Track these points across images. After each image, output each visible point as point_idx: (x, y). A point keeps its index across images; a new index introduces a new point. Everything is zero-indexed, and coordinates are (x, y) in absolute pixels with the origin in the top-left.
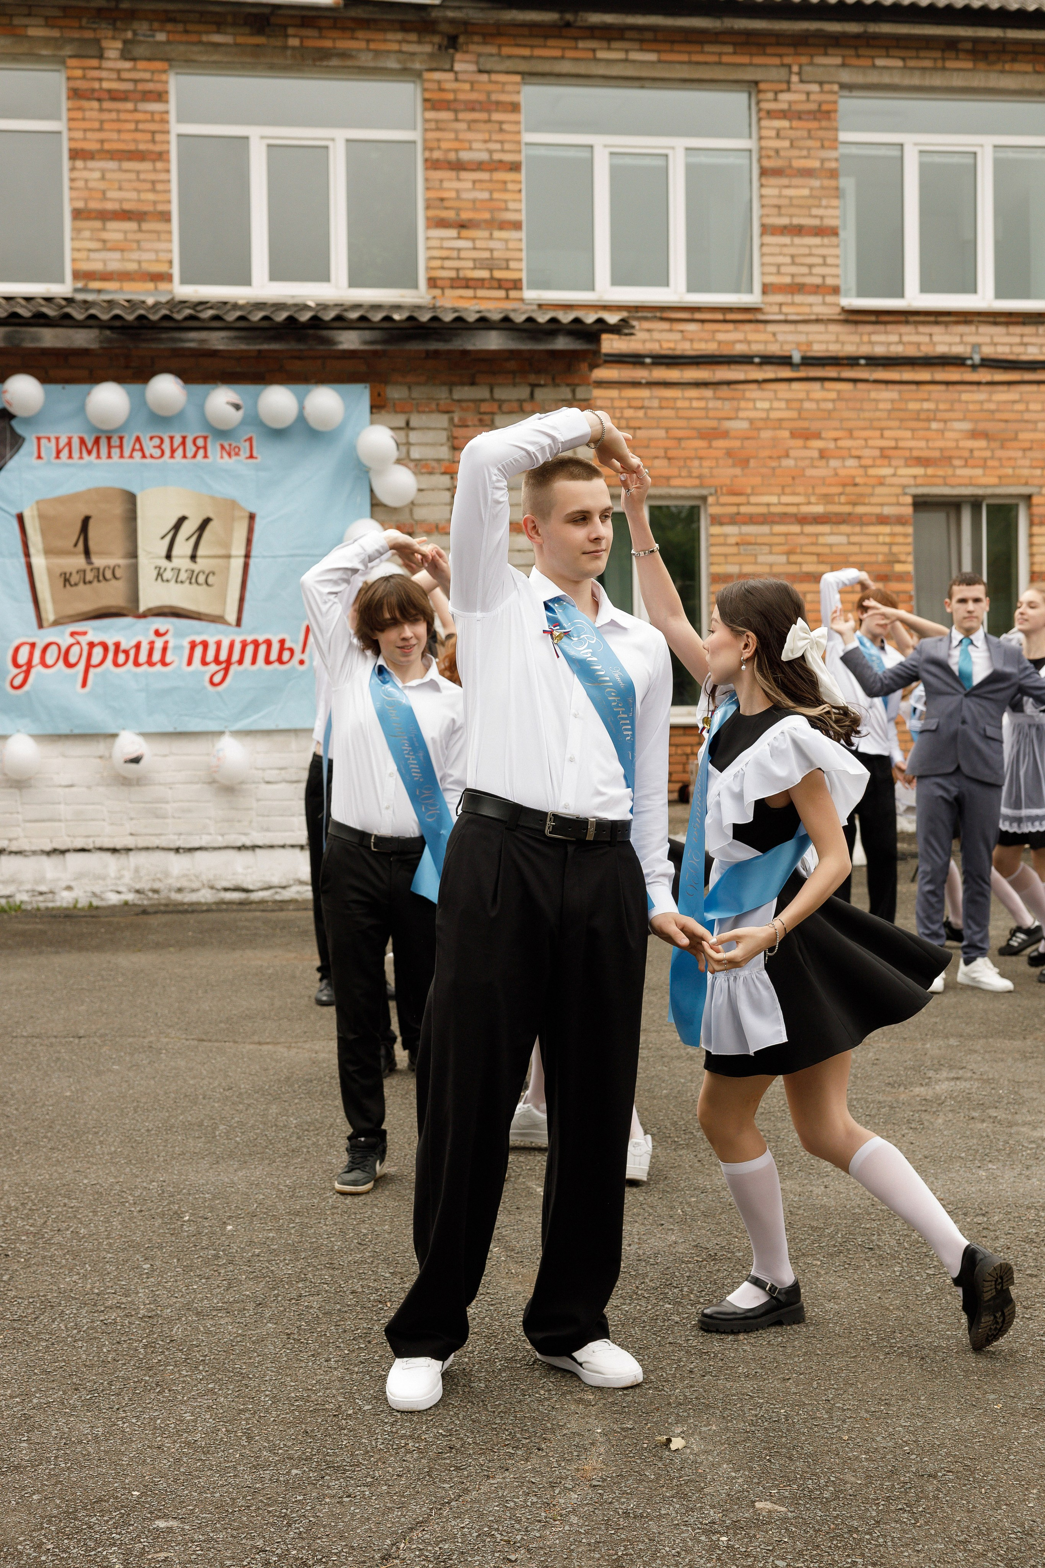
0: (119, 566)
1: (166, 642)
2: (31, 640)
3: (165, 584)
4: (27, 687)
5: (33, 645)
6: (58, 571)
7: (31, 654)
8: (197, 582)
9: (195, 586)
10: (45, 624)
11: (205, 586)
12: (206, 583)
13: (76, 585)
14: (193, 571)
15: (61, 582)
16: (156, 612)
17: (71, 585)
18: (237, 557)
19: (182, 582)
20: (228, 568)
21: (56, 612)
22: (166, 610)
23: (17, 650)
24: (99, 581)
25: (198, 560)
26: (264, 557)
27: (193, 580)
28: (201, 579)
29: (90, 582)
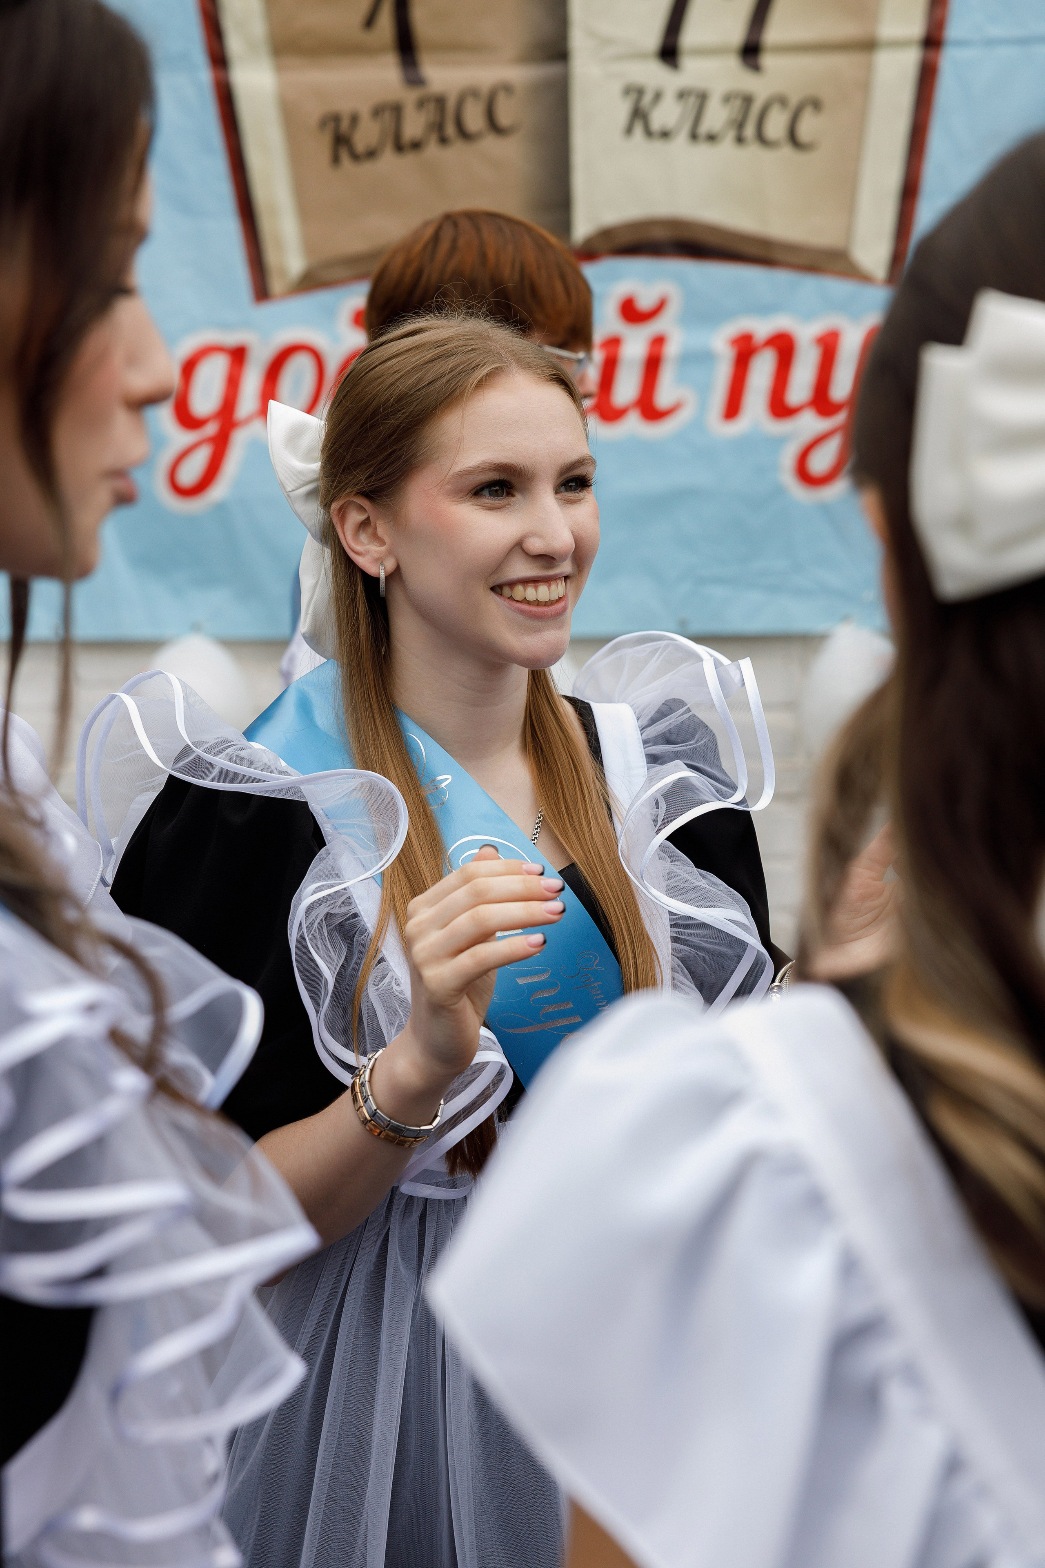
0: (507, 88)
1: (658, 342)
2: (232, 339)
3: (658, 145)
4: (218, 492)
5: (238, 355)
6: (314, 112)
7: (233, 383)
8: (761, 138)
9: (753, 150)
10: (276, 285)
11: (787, 151)
12: (793, 138)
13: (372, 154)
14: (748, 100)
15: (322, 146)
16: (625, 239)
17: (355, 157)
18: (897, 44)
19: (712, 138)
20: (865, 86)
21: (309, 246)
22: (660, 234)
23: (189, 368)
24: (443, 140)
25: (768, 60)
26: (991, 43)
27: (749, 131)
28: (776, 125)
29: (416, 145)
